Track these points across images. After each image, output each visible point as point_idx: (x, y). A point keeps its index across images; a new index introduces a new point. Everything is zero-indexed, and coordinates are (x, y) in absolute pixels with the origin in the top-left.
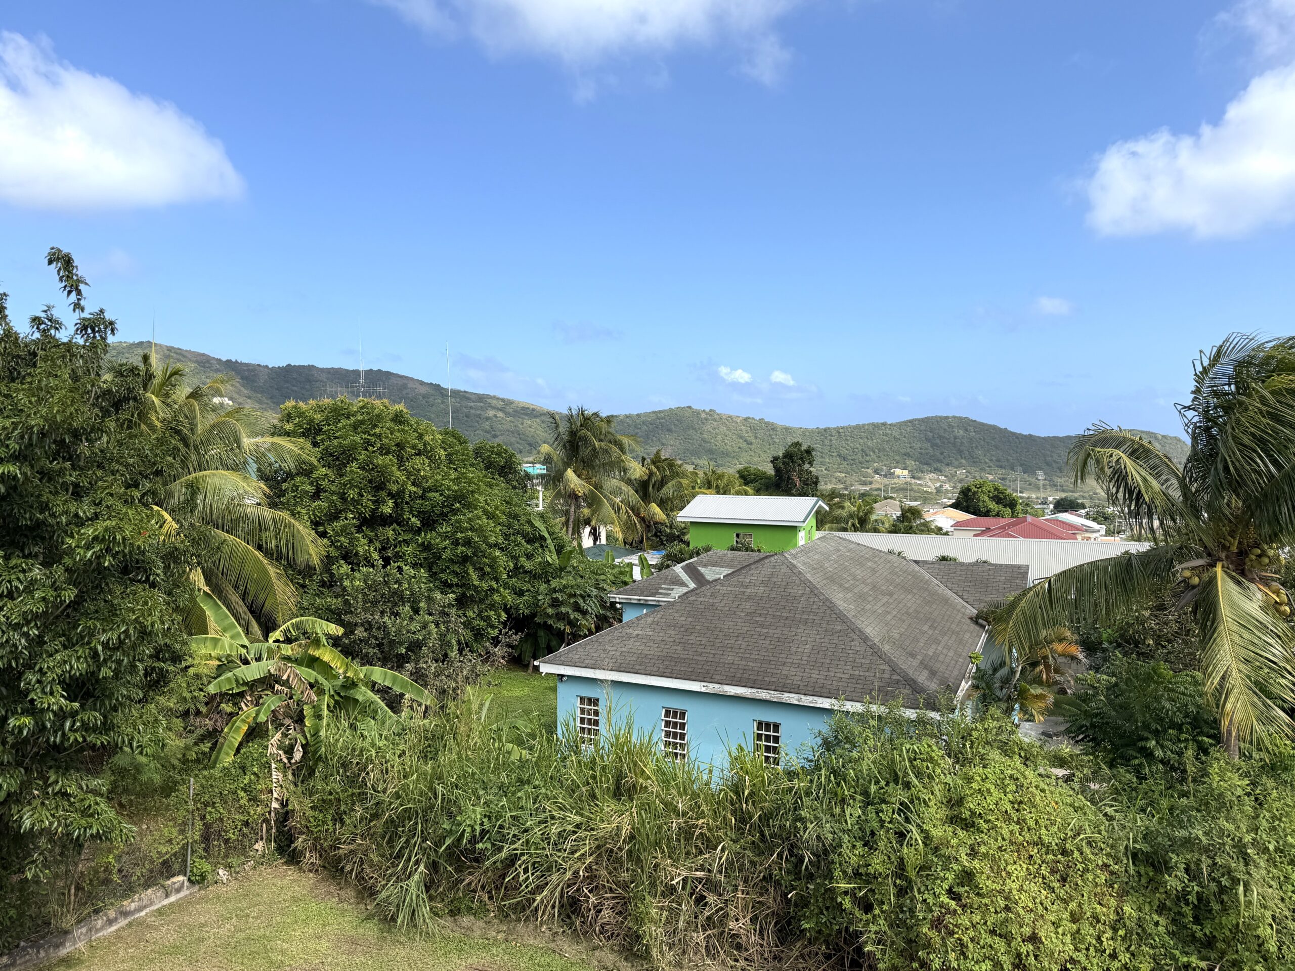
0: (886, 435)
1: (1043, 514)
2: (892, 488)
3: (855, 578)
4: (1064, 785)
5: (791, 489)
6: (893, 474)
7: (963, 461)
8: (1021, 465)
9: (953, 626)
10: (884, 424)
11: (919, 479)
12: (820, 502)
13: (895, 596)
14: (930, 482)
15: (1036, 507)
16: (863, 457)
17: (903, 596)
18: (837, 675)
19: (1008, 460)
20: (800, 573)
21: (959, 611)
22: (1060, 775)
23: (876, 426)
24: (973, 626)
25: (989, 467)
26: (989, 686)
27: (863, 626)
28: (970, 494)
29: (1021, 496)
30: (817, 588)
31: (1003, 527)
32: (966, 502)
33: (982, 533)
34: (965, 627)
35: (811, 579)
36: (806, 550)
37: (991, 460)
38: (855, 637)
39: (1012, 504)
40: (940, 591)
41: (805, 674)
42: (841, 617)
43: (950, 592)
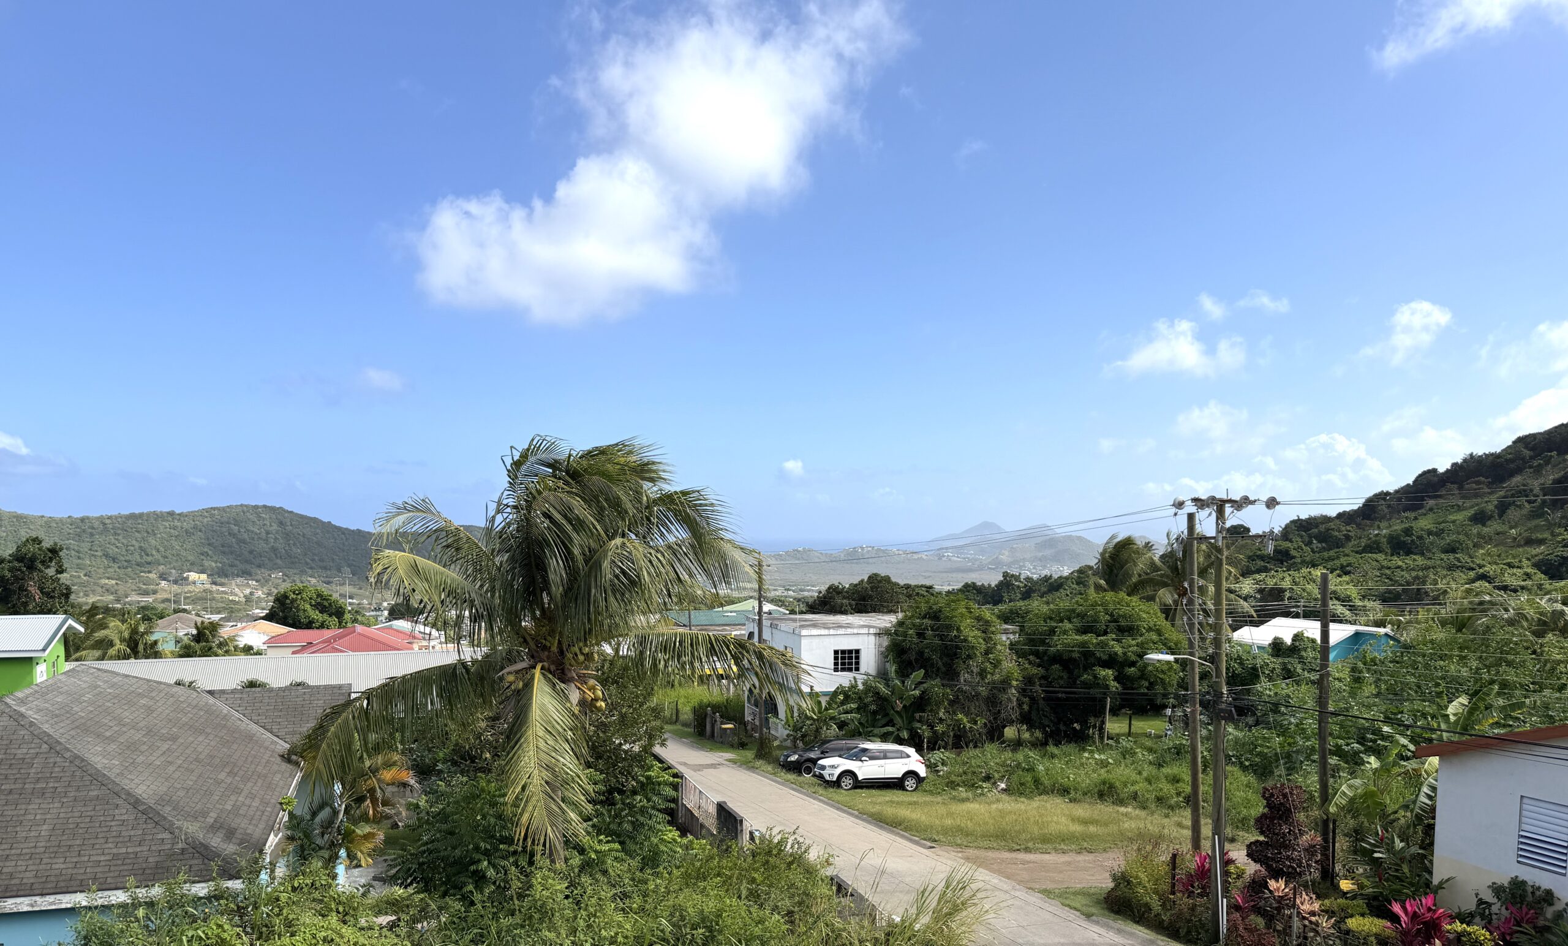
0: (175, 528)
1: (376, 623)
2: (185, 598)
3: (121, 723)
4: (388, 933)
5: (25, 604)
6: (187, 579)
7: (279, 561)
8: (349, 566)
9: (259, 769)
10: (171, 514)
11: (222, 585)
12: (70, 622)
13: (181, 740)
14: (237, 590)
15: (368, 614)
16: (141, 557)
17: (191, 739)
18: (93, 858)
19: (333, 560)
20: (32, 724)
21: (267, 748)
22: (384, 923)
23: (159, 516)
24: (285, 766)
25: (311, 568)
26: (307, 835)
27: (133, 786)
28: (288, 601)
29: (349, 604)
30: (60, 743)
31: (328, 641)
32: (283, 612)
33: (303, 649)
34: (275, 767)
35: (51, 731)
36: (45, 691)
37: (313, 560)
38: (120, 802)
39: (339, 613)
40: (243, 726)
41: (41, 867)
42: (98, 779)
43: (255, 726)
